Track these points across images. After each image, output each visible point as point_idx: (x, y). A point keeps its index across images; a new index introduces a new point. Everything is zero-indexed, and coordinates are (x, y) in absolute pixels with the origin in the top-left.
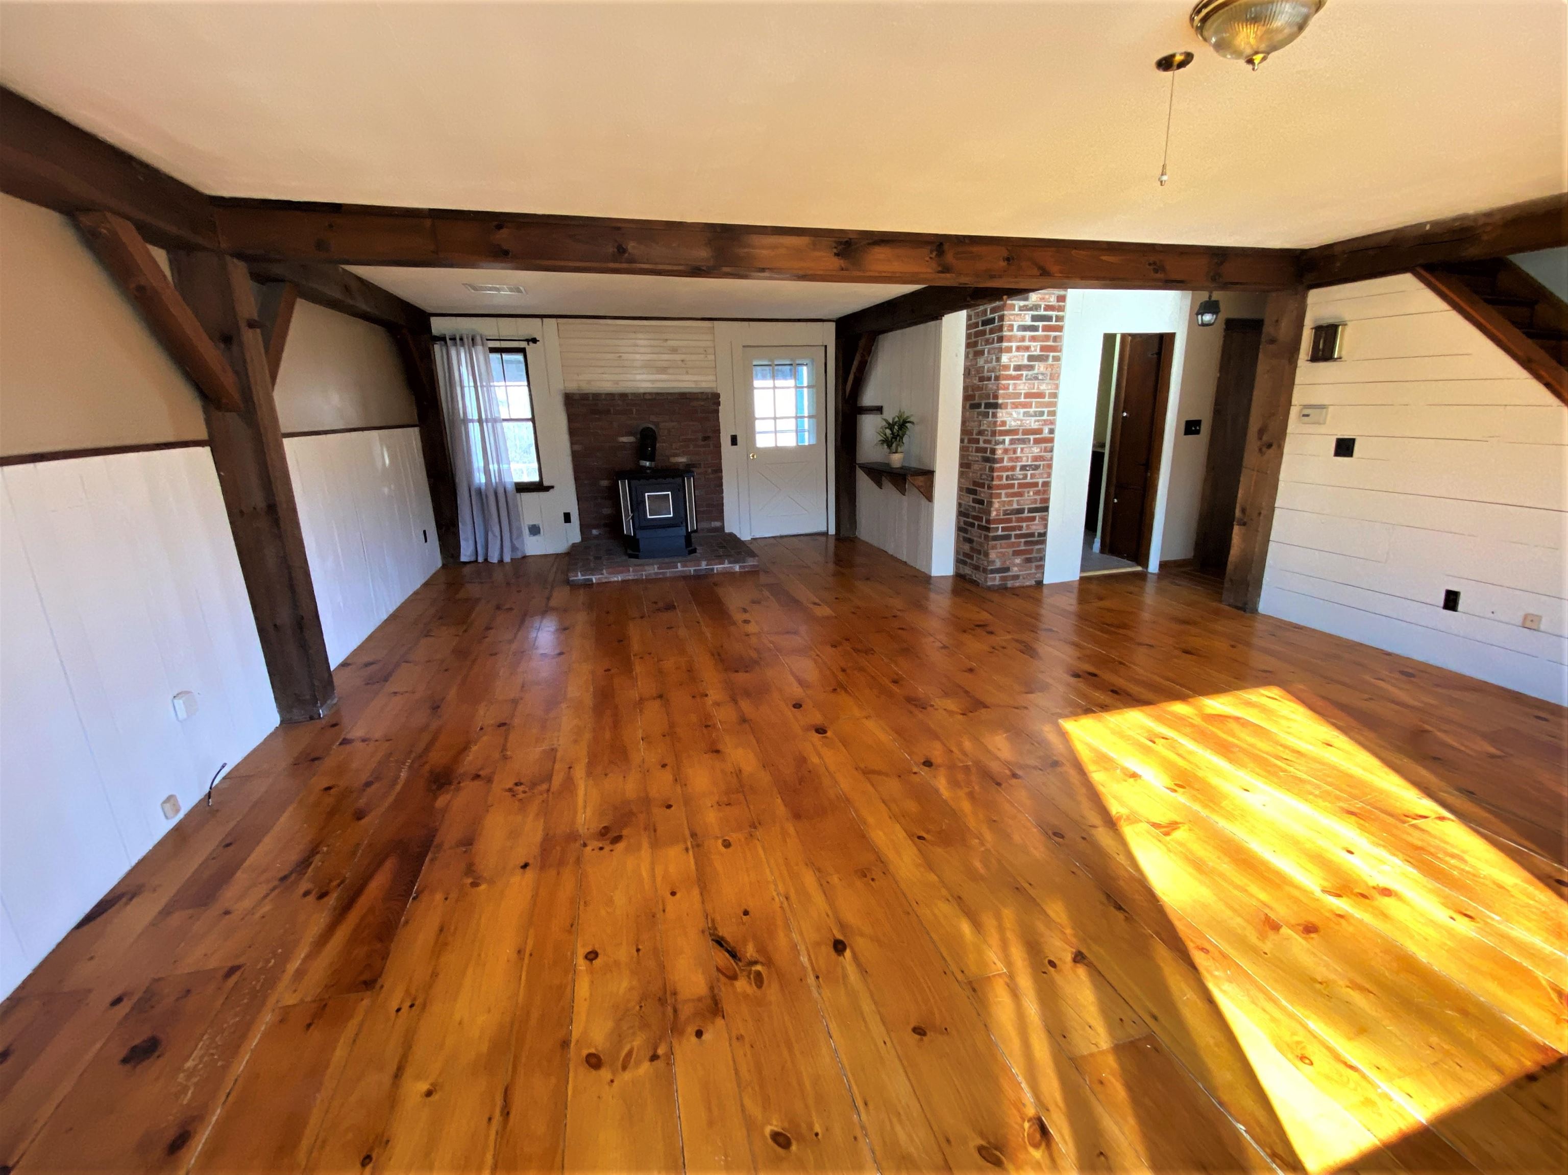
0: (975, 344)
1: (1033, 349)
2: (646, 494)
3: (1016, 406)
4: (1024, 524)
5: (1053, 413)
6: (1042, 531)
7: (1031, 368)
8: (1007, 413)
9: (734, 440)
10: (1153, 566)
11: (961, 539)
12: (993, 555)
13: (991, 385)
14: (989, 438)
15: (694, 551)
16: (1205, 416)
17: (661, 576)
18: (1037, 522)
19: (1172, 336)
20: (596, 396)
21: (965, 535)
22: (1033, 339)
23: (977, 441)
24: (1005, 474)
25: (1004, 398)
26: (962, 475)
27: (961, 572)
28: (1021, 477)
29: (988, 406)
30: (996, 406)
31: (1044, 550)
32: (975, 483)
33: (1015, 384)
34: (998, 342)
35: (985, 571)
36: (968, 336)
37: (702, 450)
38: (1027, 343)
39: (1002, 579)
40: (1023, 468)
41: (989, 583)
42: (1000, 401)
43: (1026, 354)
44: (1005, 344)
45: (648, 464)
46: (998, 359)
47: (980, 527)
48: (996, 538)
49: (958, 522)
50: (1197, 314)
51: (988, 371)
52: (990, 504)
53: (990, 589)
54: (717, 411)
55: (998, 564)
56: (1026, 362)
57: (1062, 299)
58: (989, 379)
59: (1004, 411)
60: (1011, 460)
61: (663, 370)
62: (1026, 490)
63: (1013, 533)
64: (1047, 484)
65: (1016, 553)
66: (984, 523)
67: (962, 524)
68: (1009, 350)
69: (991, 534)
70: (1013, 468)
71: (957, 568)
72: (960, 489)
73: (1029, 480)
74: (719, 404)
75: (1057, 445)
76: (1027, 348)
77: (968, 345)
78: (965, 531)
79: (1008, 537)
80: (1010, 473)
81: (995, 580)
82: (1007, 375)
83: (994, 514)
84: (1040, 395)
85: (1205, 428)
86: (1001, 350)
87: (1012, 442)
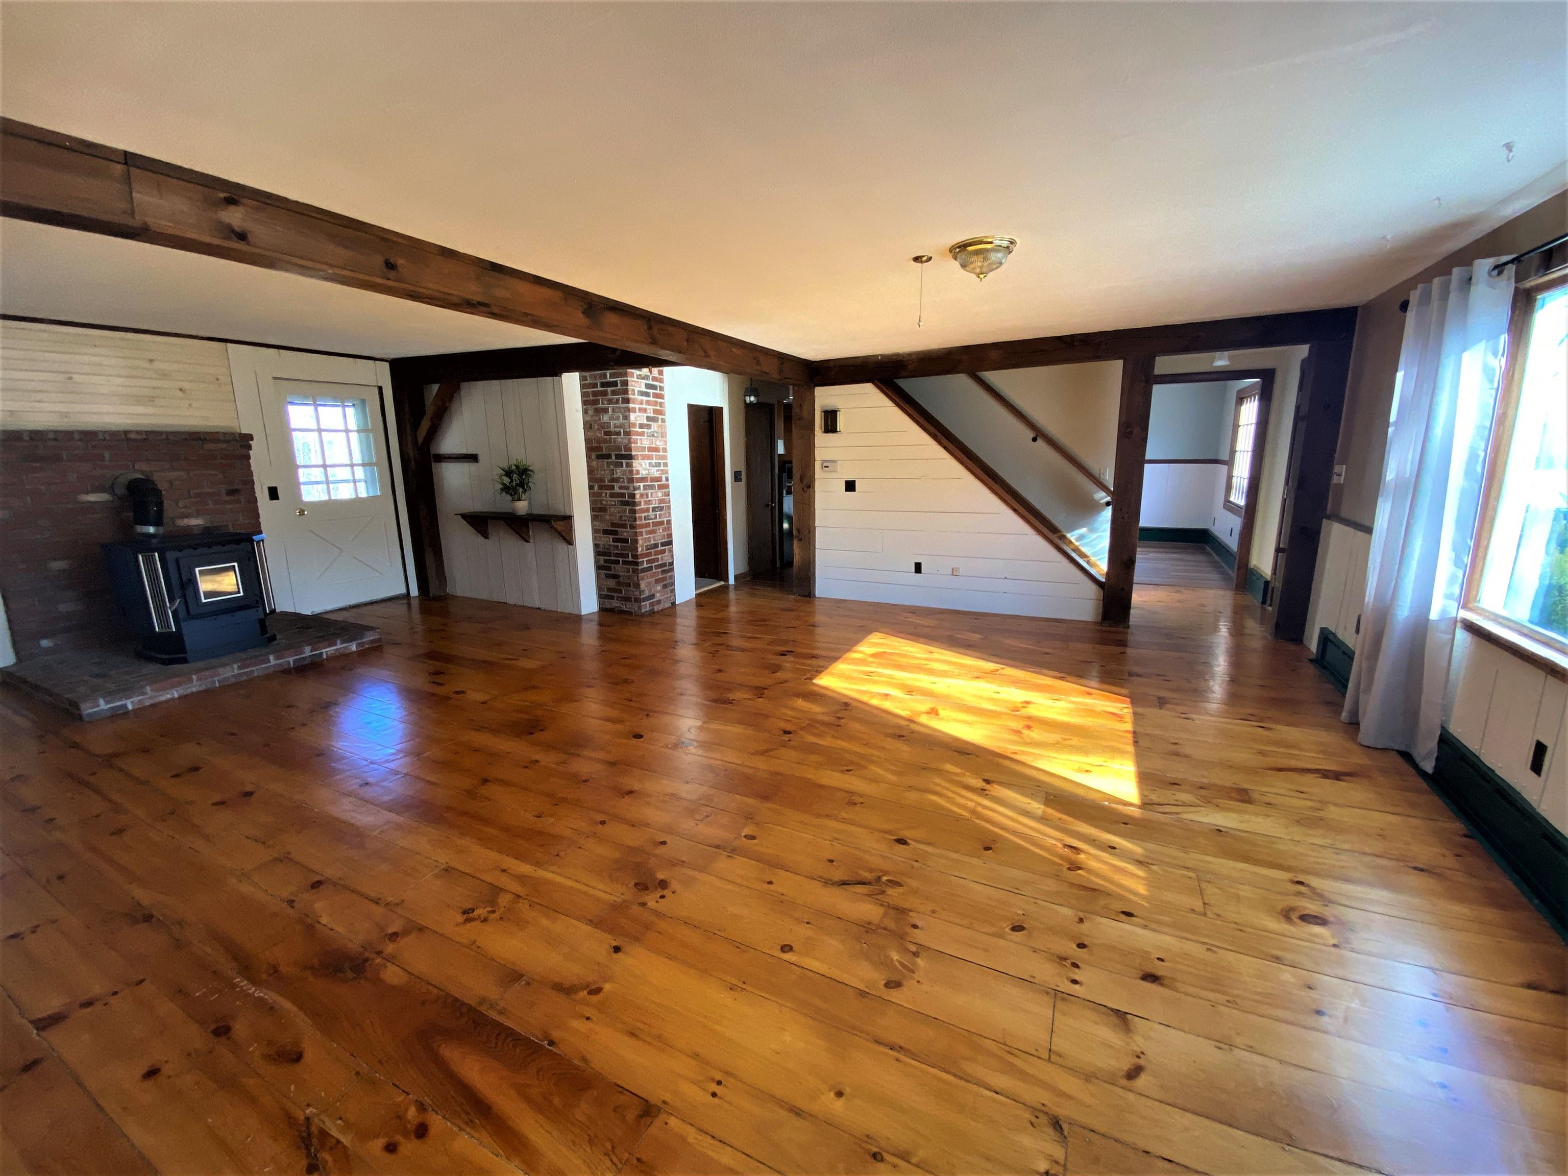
0: (595, 402)
1: (648, 411)
2: (197, 570)
3: (644, 457)
4: (660, 556)
5: (666, 465)
6: (670, 561)
7: (649, 427)
8: (639, 463)
9: (273, 493)
10: (732, 581)
11: (603, 576)
12: (643, 585)
13: (621, 439)
14: (626, 484)
15: (273, 638)
16: (742, 468)
17: (244, 678)
18: (667, 554)
19: (721, 408)
20: (37, 436)
21: (609, 572)
22: (648, 403)
23: (613, 488)
24: (643, 515)
25: (635, 451)
26: (594, 518)
27: (608, 606)
28: (653, 517)
29: (619, 457)
30: (631, 457)
31: (672, 577)
32: (613, 525)
33: (641, 439)
34: (623, 403)
35: (638, 600)
36: (584, 395)
37: (228, 507)
38: (644, 406)
39: (652, 604)
40: (654, 509)
41: (643, 611)
42: (633, 453)
43: (645, 415)
44: (631, 405)
45: (151, 530)
46: (626, 418)
47: (625, 563)
48: (644, 570)
49: (597, 562)
50: (745, 396)
51: (615, 427)
52: (636, 541)
53: (643, 615)
54: (248, 457)
55: (647, 594)
56: (645, 422)
57: (661, 373)
58: (619, 434)
59: (637, 461)
60: (646, 503)
61: (151, 400)
62: (658, 528)
63: (653, 565)
64: (669, 522)
65: (657, 581)
66: (630, 559)
67: (602, 562)
68: (634, 410)
69: (640, 568)
70: (647, 510)
71: (600, 604)
72: (595, 531)
73: (658, 519)
74: (250, 447)
75: (672, 489)
76: (645, 410)
77: (584, 403)
78: (609, 569)
79: (650, 568)
80: (646, 514)
81: (646, 607)
82: (636, 432)
83: (640, 549)
84: (656, 449)
85: (744, 476)
86: (628, 410)
87: (645, 487)
